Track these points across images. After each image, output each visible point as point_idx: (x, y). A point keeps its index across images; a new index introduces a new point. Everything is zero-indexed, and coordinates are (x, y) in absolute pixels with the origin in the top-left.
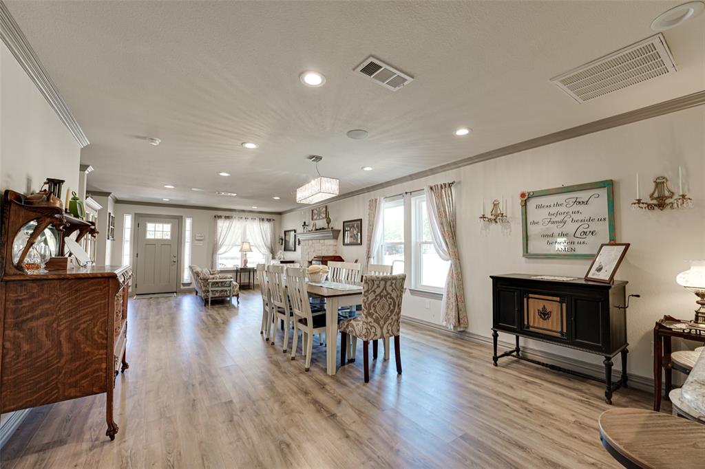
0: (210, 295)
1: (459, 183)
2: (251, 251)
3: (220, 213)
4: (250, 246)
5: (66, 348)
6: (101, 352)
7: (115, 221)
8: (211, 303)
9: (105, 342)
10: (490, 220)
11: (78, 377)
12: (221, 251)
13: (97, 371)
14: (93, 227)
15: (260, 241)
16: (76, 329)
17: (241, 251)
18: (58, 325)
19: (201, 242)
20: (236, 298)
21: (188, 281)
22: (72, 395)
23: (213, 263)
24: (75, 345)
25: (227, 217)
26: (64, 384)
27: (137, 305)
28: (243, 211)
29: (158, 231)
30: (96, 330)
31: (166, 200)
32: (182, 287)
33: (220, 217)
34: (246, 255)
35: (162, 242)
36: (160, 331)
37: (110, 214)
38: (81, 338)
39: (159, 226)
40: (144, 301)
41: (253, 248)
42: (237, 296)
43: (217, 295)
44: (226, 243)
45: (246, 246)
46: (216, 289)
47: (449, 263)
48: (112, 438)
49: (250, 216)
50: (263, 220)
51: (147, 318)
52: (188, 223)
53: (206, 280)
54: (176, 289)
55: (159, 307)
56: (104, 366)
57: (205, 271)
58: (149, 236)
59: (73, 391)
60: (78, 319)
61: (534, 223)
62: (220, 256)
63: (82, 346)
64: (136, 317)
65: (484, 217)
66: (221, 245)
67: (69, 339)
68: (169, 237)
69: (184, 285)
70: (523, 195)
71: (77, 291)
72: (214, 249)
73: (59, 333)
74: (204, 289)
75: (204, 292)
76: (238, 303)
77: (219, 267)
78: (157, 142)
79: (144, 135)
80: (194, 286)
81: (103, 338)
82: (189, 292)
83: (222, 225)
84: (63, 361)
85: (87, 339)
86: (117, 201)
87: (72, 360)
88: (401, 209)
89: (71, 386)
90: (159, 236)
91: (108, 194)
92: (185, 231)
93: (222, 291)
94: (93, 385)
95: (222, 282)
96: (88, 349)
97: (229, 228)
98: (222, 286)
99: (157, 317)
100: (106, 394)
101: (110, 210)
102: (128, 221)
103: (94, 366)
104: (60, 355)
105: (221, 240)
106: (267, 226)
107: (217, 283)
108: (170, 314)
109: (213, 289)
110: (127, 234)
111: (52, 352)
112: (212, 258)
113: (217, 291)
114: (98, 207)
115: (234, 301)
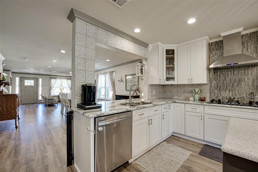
0: (47, 103)
1: (115, 71)
2: (64, 89)
3: (52, 77)
4: (63, 88)
5: (5, 109)
6: (13, 111)
7: (13, 80)
8: (48, 106)
9: (14, 109)
10: (120, 81)
11: (8, 116)
12: (53, 89)
13: (13, 115)
14: (8, 83)
15: (67, 86)
16: (7, 106)
17: (60, 89)
18: (3, 105)
19: (46, 86)
20: (56, 104)
21: (41, 100)
22: (7, 119)
23: (50, 94)
24: (7, 109)
25: (55, 78)
26: (5, 117)
27: (22, 107)
28: (61, 76)
29: (29, 83)
30: (12, 106)
31: (32, 72)
32: (39, 102)
33: (52, 78)
34: (62, 91)
35: (31, 86)
36: (29, 113)
37: (10, 77)
38: (9, 108)
39: (29, 81)
40: (24, 106)
41: (64, 88)
42: (57, 103)
43: (50, 103)
44: (55, 87)
45: (62, 88)
46: (50, 101)
47: (112, 92)
48: (17, 129)
49: (63, 78)
50: (68, 79)
51: (25, 110)
52: (40, 80)
53: (46, 98)
54: (36, 103)
55: (30, 107)
56: (14, 114)
57: (47, 96)
58: (26, 84)
59: (7, 118)
60: (8, 104)
61: (128, 82)
62: (52, 91)
63: (9, 109)
64: (22, 110)
65: (119, 81)
66: (53, 87)
67: (6, 108)
68: (33, 85)
69: (39, 101)
70: (125, 75)
71: (7, 98)
72: (50, 89)
73: (3, 106)
74: (45, 101)
75: (45, 102)
76: (57, 106)
77: (52, 95)
78: (27, 60)
79: (22, 58)
80: (43, 101)
81: (14, 108)
82: (41, 103)
83: (53, 81)
84: (5, 112)
85: (10, 108)
86: (13, 73)
87: (7, 112)
88: (104, 77)
89: (7, 117)
90: (29, 84)
91: (9, 71)
92: (39, 82)
93: (52, 102)
94: (12, 117)
95: (52, 99)
96: (10, 110)
97: (55, 82)
98: (52, 100)
99: (29, 110)
100: (15, 120)
101: (10, 76)
102: (17, 79)
103: (12, 114)
104: (4, 111)
105: (53, 85)
106: (69, 81)
107: (50, 99)
108: (33, 109)
109: (48, 101)
110: (17, 83)
111: (2, 110)
112: (50, 92)
113: (50, 102)
114: (6, 75)
115: (56, 105)
